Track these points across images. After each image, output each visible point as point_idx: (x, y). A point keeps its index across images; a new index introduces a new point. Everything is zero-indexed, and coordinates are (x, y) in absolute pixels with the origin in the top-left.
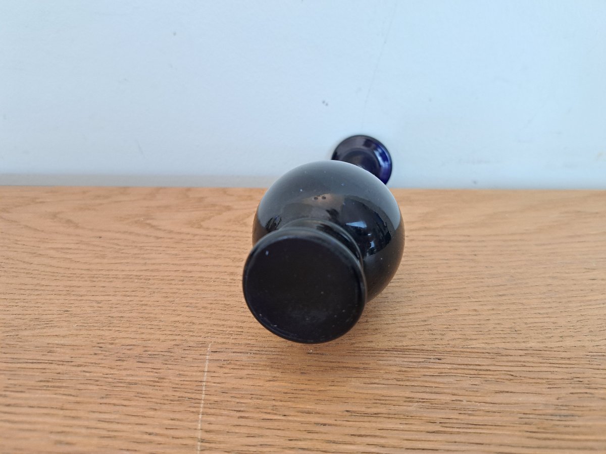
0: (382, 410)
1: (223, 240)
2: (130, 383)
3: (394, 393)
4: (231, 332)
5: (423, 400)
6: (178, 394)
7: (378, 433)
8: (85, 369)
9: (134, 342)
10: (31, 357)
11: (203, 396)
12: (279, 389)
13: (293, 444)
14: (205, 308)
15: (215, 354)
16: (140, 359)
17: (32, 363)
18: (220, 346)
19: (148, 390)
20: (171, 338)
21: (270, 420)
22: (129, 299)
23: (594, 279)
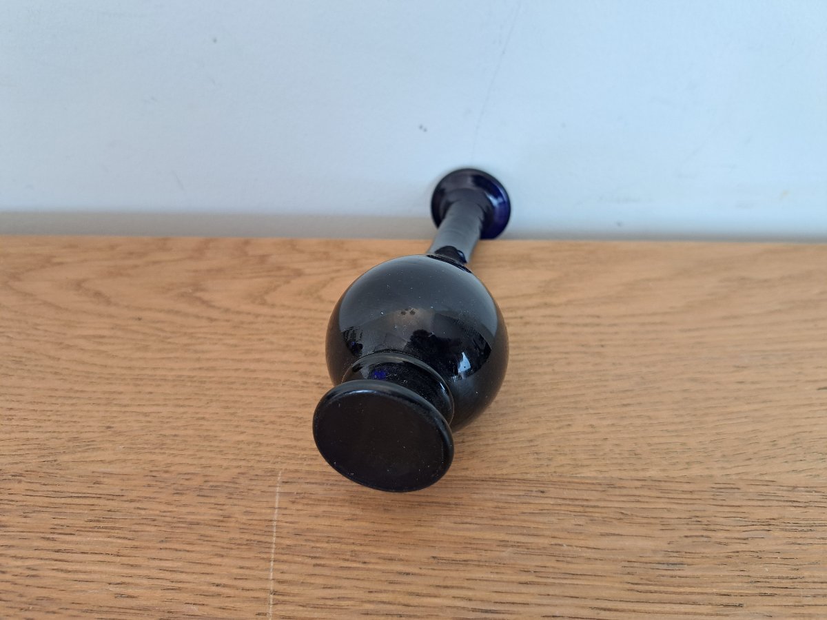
0: (472, 556)
1: (293, 324)
2: (191, 523)
3: (488, 535)
4: (305, 456)
5: (517, 545)
6: (246, 537)
7: (466, 584)
8: (138, 505)
9: (192, 470)
10: (75, 490)
11: (274, 539)
12: (359, 531)
13: (373, 596)
14: (273, 423)
15: (287, 485)
16: (200, 492)
17: (78, 497)
18: (291, 475)
19: (211, 531)
20: (235, 464)
21: (349, 568)
22: (182, 410)
23: (741, 382)
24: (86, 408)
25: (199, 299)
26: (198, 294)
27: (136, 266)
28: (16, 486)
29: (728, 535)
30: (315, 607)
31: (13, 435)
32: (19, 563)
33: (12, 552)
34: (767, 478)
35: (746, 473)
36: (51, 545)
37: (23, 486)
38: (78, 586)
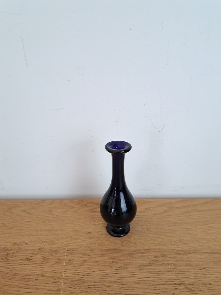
1: (71, 218)
2: (48, 259)
3: (110, 260)
5: (117, 262)
6: (59, 261)
7: (105, 270)
8: (37, 255)
9: (48, 248)
10: (23, 252)
11: (65, 261)
12: (83, 260)
13: (85, 272)
14: (66, 239)
15: (68, 251)
16: (50, 253)
17: (24, 254)
18: (69, 249)
19: (52, 260)
20: (57, 247)
21: (80, 267)
22: (46, 236)
23: (169, 229)
24: (26, 236)
25: (51, 213)
26: (50, 212)
27: (37, 207)
28: (10, 252)
29: (162, 260)
30: (73, 274)
31: (10, 242)
32: (11, 267)
33: (10, 265)
34: (172, 249)
35: (168, 248)
36: (18, 263)
37: (12, 252)
38: (24, 271)
